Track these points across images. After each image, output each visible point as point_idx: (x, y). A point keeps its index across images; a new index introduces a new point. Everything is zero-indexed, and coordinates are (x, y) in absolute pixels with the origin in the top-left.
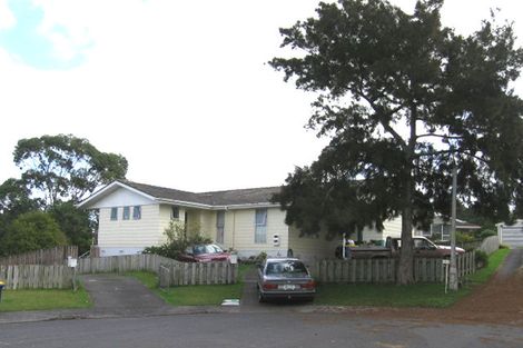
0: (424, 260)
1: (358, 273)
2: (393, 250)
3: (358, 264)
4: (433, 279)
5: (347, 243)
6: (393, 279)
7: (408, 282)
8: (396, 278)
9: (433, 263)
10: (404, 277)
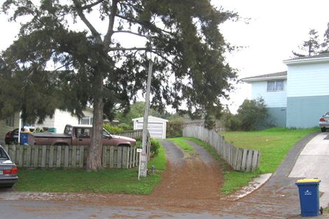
0: (112, 148)
1: (47, 159)
2: (74, 138)
3: (48, 150)
4: (119, 166)
5: (23, 129)
6: (81, 166)
7: (98, 168)
8: (85, 164)
9: (119, 152)
10: (94, 163)
